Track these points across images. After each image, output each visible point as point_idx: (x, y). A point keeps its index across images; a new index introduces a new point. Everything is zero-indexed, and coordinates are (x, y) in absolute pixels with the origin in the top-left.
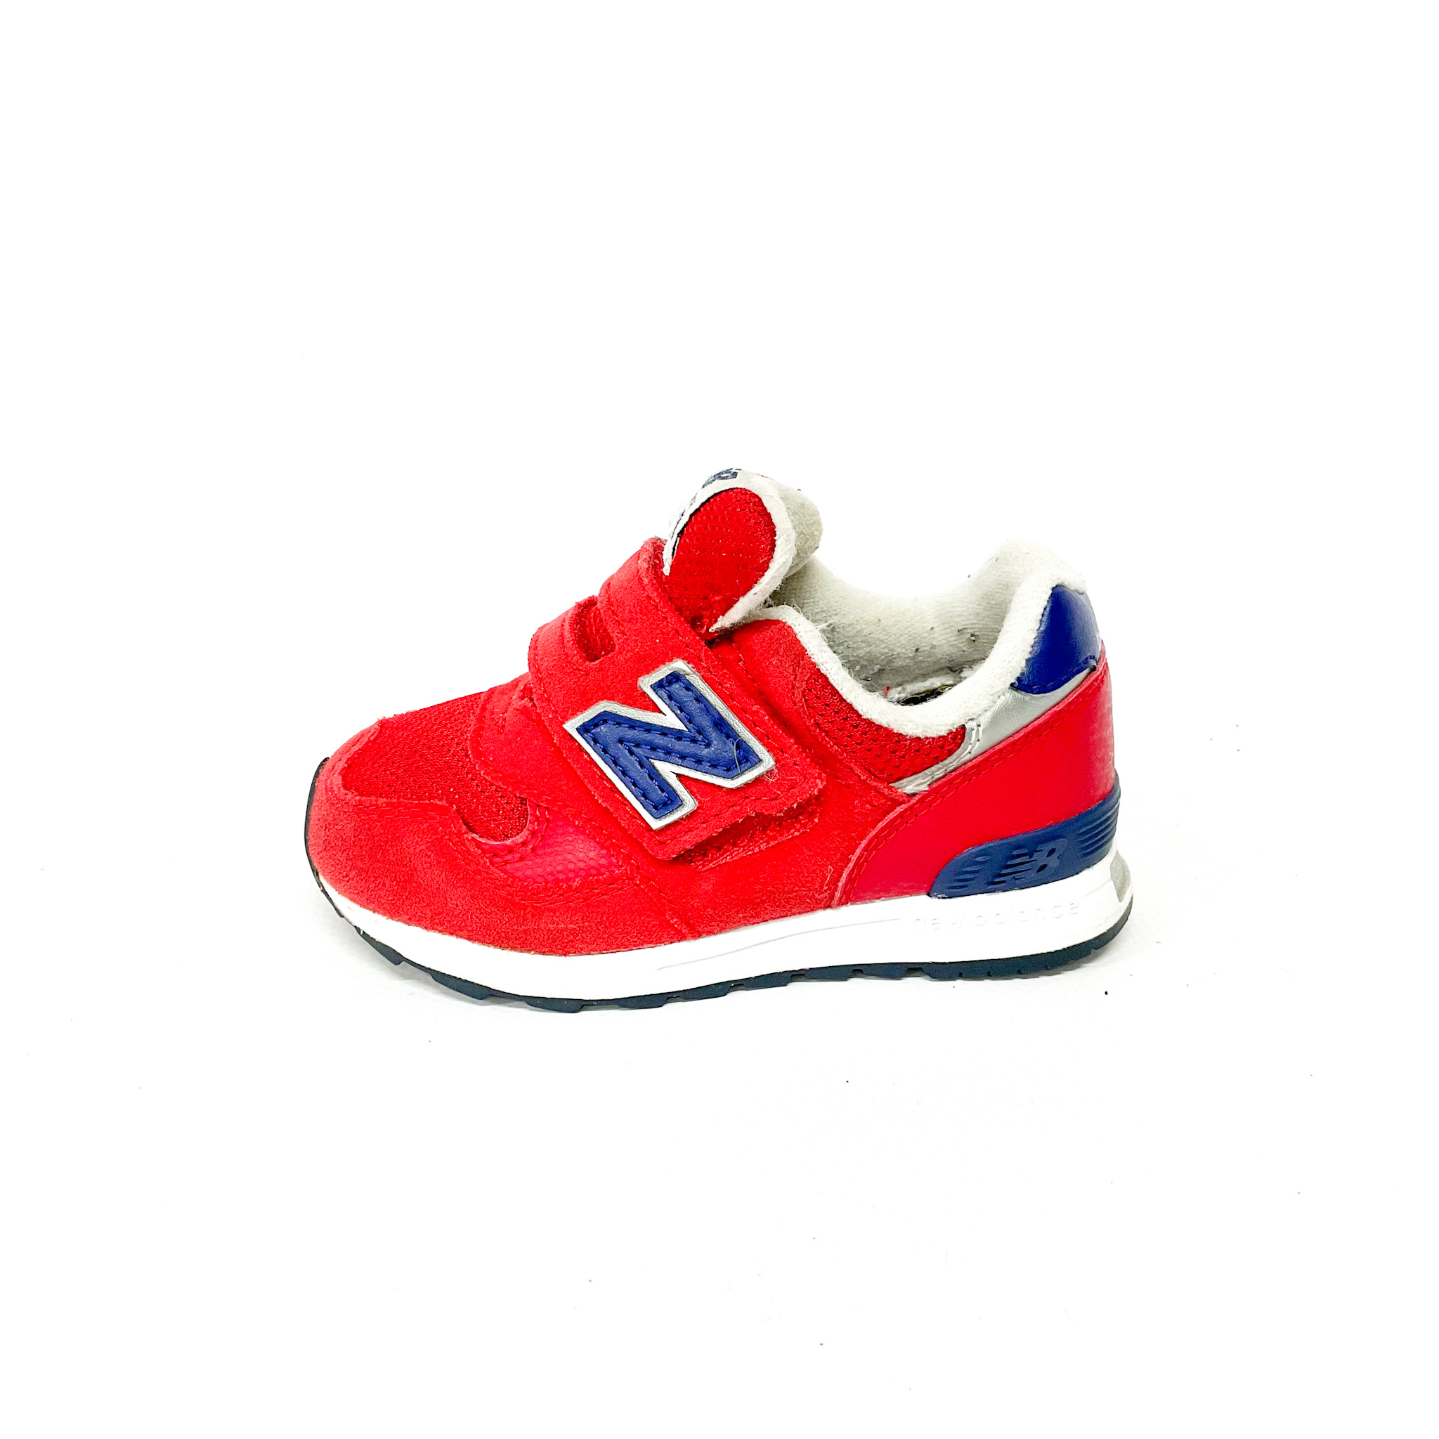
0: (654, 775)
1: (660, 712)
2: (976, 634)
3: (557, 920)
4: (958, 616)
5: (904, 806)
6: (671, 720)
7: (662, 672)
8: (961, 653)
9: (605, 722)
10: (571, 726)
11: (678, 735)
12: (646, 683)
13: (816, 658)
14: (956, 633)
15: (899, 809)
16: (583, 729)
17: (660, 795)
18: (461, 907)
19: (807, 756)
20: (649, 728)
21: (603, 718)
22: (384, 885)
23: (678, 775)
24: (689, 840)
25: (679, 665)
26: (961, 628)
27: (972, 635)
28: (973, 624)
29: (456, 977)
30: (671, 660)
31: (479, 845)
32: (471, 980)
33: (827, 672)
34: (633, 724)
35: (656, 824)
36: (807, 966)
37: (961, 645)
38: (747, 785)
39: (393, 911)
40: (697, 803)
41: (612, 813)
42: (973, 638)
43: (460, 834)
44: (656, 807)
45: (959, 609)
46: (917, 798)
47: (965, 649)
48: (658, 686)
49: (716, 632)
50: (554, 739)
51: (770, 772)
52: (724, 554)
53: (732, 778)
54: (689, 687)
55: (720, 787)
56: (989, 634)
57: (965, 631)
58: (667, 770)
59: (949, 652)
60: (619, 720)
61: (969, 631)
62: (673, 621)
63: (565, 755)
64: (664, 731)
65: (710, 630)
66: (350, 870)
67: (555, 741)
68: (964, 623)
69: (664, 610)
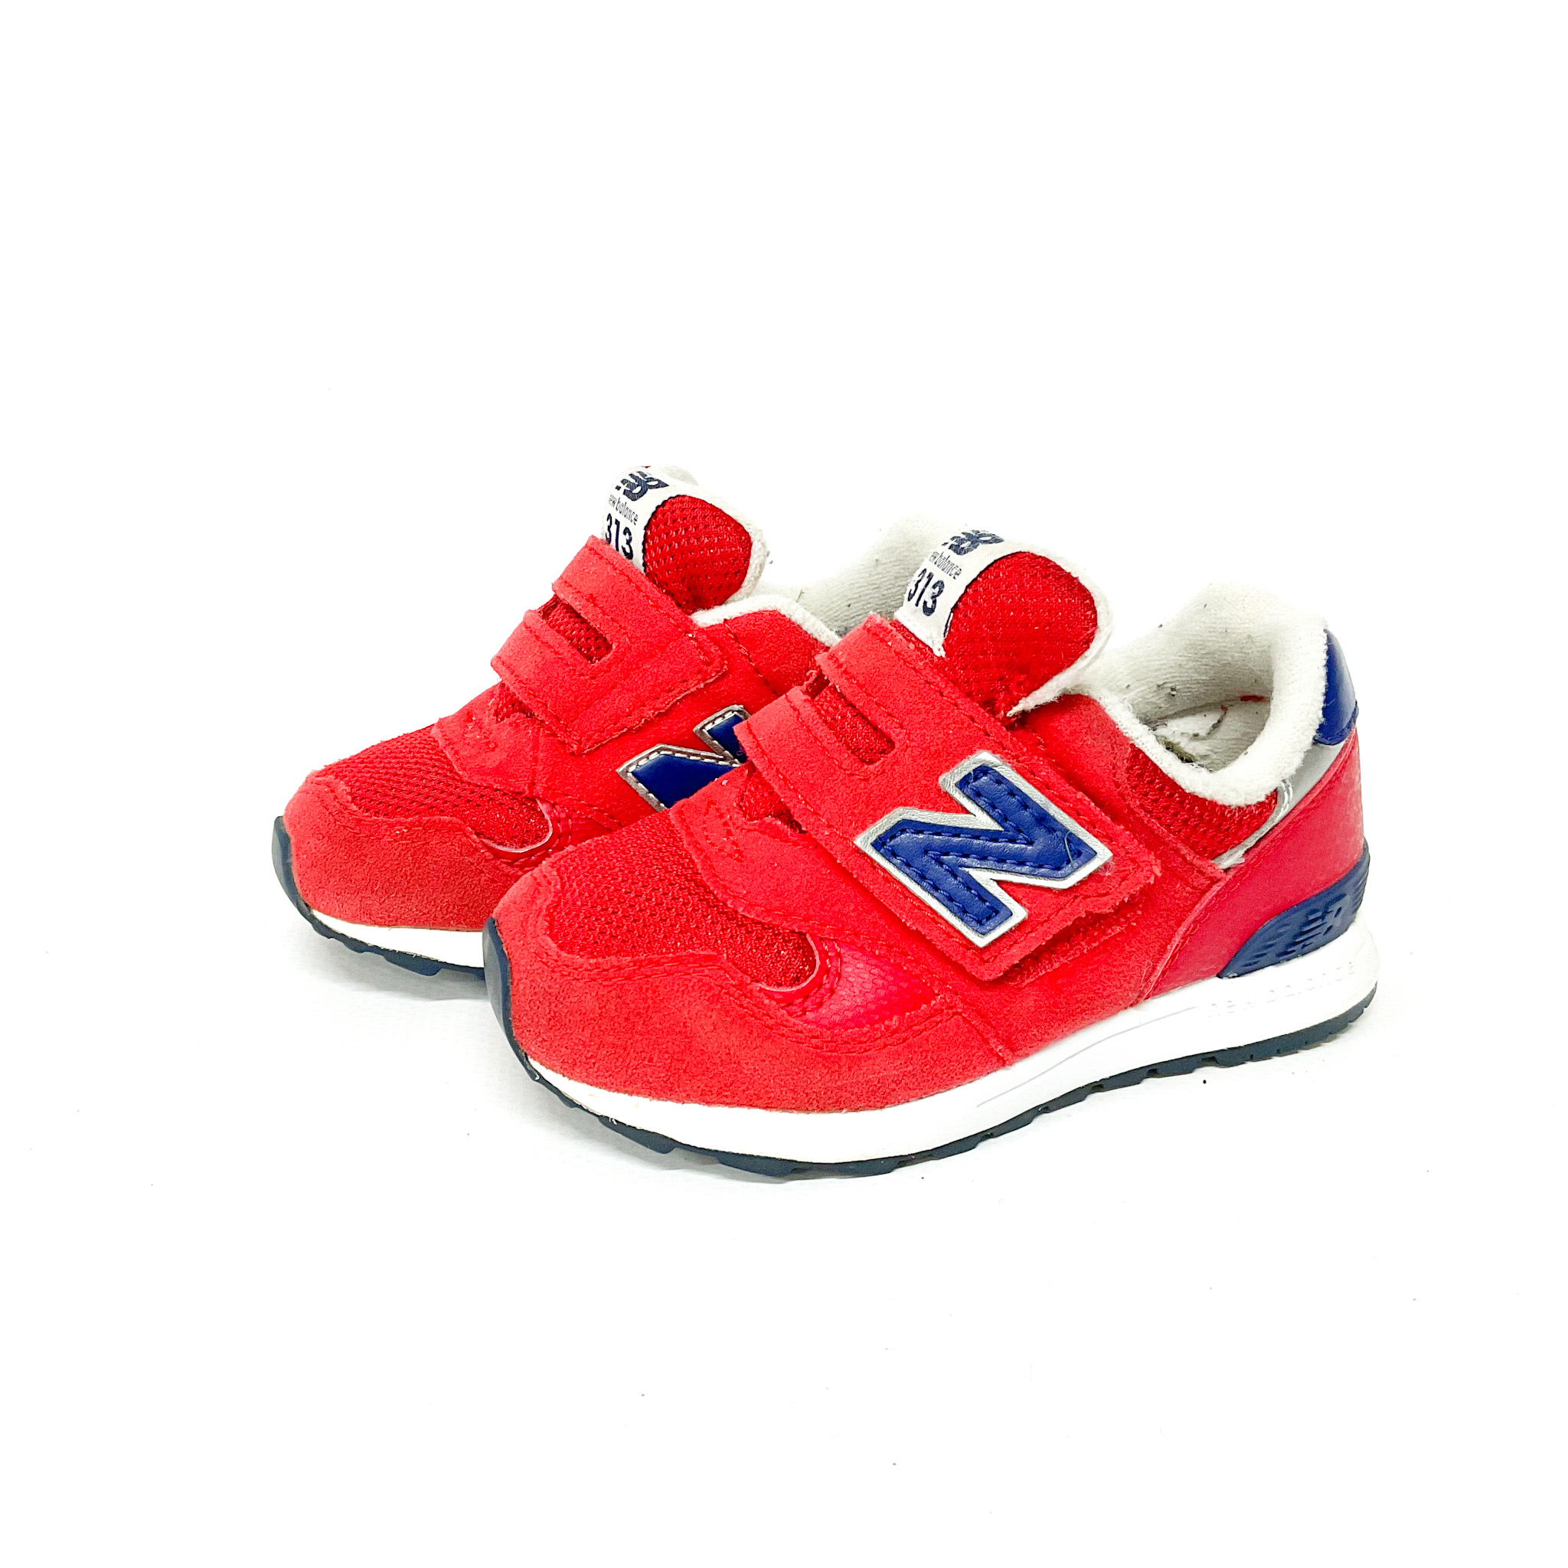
0: (971, 884)
1: (967, 812)
2: (1178, 687)
3: (878, 1068)
4: (1156, 670)
5: (1222, 884)
6: (982, 820)
7: (967, 766)
8: (1157, 710)
9: (903, 831)
10: (863, 841)
11: (993, 836)
12: (949, 781)
13: (1130, 733)
14: (1155, 688)
15: (1216, 888)
16: (878, 844)
17: (981, 907)
18: (760, 1072)
19: (1140, 843)
20: (956, 831)
21: (902, 826)
22: (651, 1060)
23: (1000, 883)
24: (1016, 954)
25: (985, 757)
26: (1161, 683)
27: (1173, 689)
28: (1173, 677)
29: (753, 1156)
30: (972, 752)
31: (770, 995)
32: (772, 1156)
33: (1144, 746)
34: (937, 830)
35: (981, 942)
36: (1107, 1075)
37: (1159, 702)
38: (1082, 882)
39: (664, 1089)
40: (1027, 910)
41: (925, 936)
42: (1174, 693)
43: (741, 985)
44: (979, 922)
45: (1157, 663)
46: (1232, 873)
47: (1162, 705)
48: (963, 784)
49: (1014, 716)
50: (836, 859)
51: (1106, 866)
52: (1036, 628)
53: (1064, 877)
54: (1000, 780)
55: (1049, 890)
56: (1193, 686)
57: (1166, 686)
58: (985, 877)
59: (1144, 711)
60: (919, 827)
61: (1170, 685)
62: (966, 707)
63: (855, 876)
64: (977, 834)
65: (1008, 715)
66: (598, 1049)
67: (838, 861)
68: (1165, 677)
69: (953, 696)
